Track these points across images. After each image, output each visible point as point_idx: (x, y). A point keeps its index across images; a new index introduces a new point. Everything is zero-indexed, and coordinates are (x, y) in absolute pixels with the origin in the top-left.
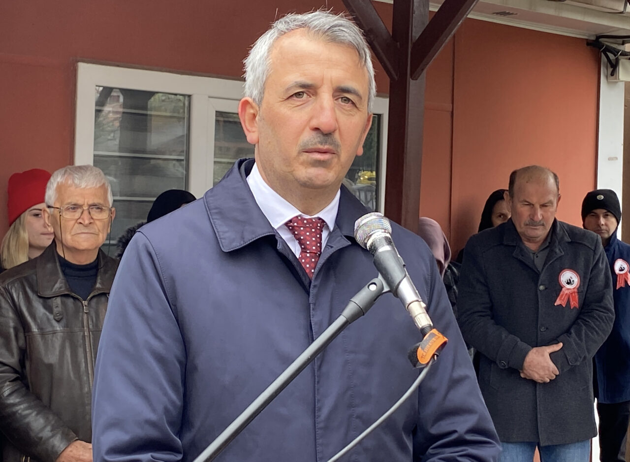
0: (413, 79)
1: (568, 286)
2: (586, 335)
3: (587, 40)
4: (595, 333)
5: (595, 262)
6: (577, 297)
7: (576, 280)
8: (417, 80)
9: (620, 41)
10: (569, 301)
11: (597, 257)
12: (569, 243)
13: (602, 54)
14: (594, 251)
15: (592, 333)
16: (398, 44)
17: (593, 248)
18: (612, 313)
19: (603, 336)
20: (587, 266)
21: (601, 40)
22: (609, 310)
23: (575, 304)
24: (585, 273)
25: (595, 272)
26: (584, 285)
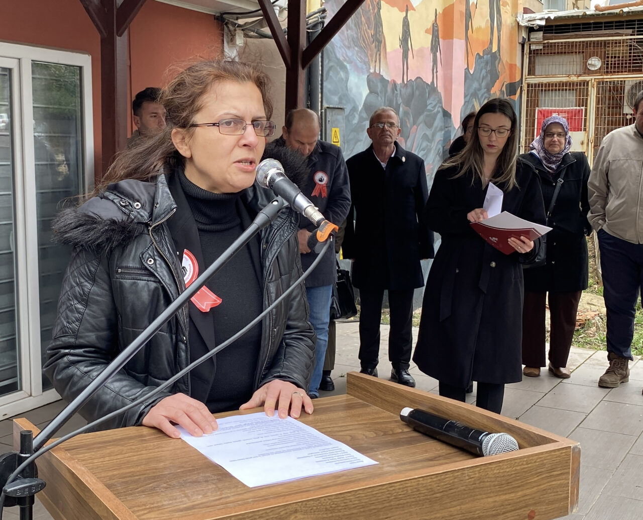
0: (118, 36)
1: (320, 183)
2: (333, 217)
3: (214, 15)
4: (339, 216)
5: (338, 166)
6: (326, 190)
7: (325, 178)
8: (121, 36)
9: (235, 16)
10: (321, 193)
11: (339, 163)
12: (320, 153)
13: (225, 26)
14: (337, 158)
15: (337, 216)
16: (106, 9)
17: (336, 156)
18: (350, 201)
19: (344, 217)
20: (332, 169)
21: (225, 16)
22: (348, 200)
23: (325, 194)
24: (331, 174)
25: (338, 173)
26: (330, 183)
